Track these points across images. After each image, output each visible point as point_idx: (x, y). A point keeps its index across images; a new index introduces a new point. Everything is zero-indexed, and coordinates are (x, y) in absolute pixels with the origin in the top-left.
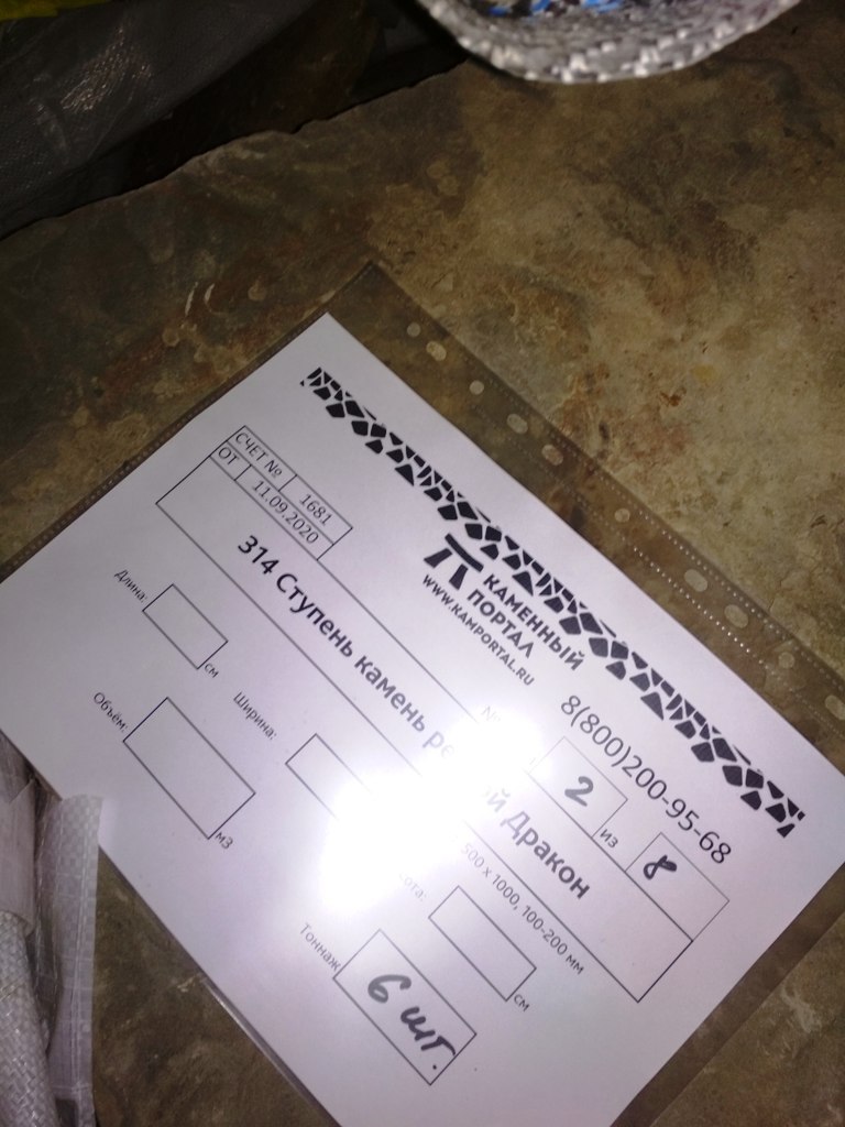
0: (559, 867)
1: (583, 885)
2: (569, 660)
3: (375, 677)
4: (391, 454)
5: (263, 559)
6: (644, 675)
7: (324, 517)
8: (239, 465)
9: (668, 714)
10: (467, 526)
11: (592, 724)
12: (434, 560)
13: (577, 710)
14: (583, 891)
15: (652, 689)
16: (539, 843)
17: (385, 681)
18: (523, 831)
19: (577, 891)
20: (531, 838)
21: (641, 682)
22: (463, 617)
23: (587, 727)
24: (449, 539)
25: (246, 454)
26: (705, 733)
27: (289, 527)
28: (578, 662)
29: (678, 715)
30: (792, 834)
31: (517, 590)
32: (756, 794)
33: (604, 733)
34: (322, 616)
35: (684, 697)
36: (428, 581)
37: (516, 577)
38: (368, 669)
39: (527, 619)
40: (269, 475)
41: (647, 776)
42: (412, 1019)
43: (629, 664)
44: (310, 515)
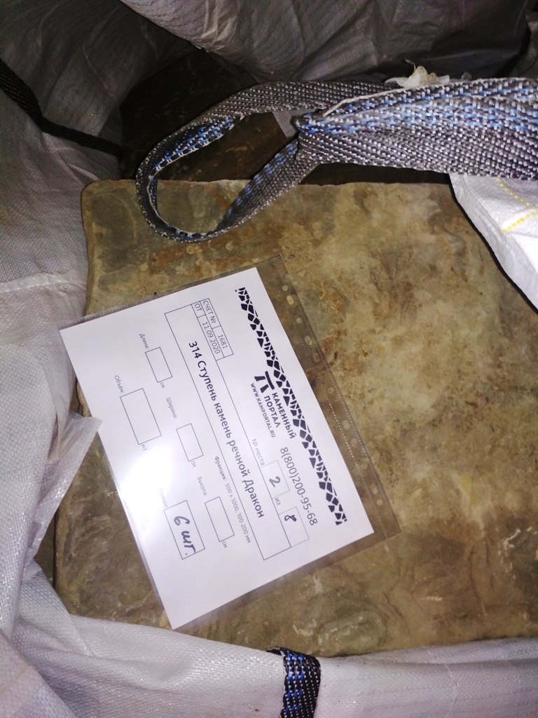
0: (257, 504)
1: (262, 513)
2: (291, 434)
3: (220, 412)
4: (258, 332)
5: (197, 352)
6: (314, 451)
7: (225, 345)
8: (201, 313)
9: (316, 467)
10: (275, 371)
11: (289, 460)
12: (258, 379)
13: (286, 453)
14: (261, 516)
15: (315, 456)
16: (253, 493)
17: (223, 415)
18: (249, 487)
19: (259, 515)
20: (251, 490)
21: (312, 452)
22: (260, 404)
23: (287, 460)
24: (267, 373)
25: (205, 310)
26: (326, 479)
27: (210, 344)
28: (293, 436)
29: (319, 469)
30: (340, 525)
31: (282, 401)
32: (334, 507)
33: (291, 465)
34: (210, 382)
35: (324, 463)
36: (253, 386)
37: (285, 397)
38: (219, 408)
39: (282, 414)
40: (210, 322)
41: (300, 485)
42: (185, 535)
43: (310, 444)
44: (220, 343)
